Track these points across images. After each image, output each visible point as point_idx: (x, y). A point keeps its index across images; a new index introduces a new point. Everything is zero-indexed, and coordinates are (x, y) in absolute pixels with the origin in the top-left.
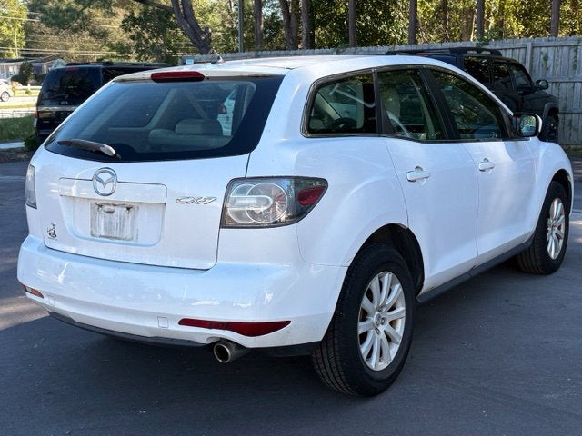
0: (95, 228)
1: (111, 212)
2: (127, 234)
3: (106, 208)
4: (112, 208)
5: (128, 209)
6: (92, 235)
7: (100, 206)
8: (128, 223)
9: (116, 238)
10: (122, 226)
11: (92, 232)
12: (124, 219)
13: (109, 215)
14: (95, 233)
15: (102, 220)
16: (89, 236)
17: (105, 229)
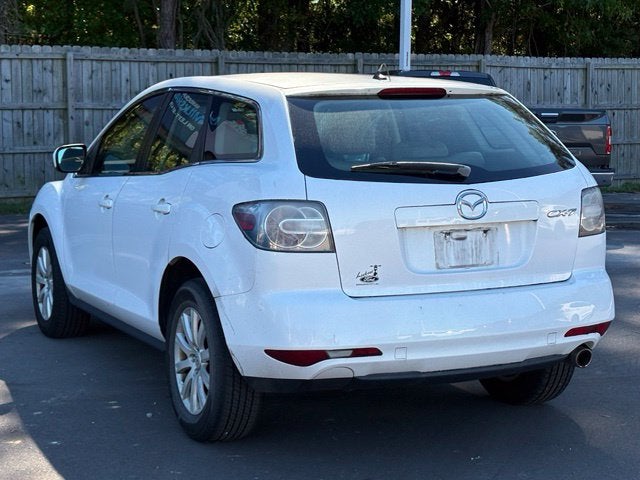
0: (442, 259)
1: (463, 239)
2: (486, 257)
3: (454, 235)
4: (463, 234)
5: (485, 232)
6: (438, 268)
7: (449, 234)
8: (486, 247)
9: (473, 266)
10: (478, 251)
11: (437, 264)
12: (481, 243)
13: (461, 242)
14: (441, 265)
15: (452, 248)
16: (435, 269)
17: (457, 258)
